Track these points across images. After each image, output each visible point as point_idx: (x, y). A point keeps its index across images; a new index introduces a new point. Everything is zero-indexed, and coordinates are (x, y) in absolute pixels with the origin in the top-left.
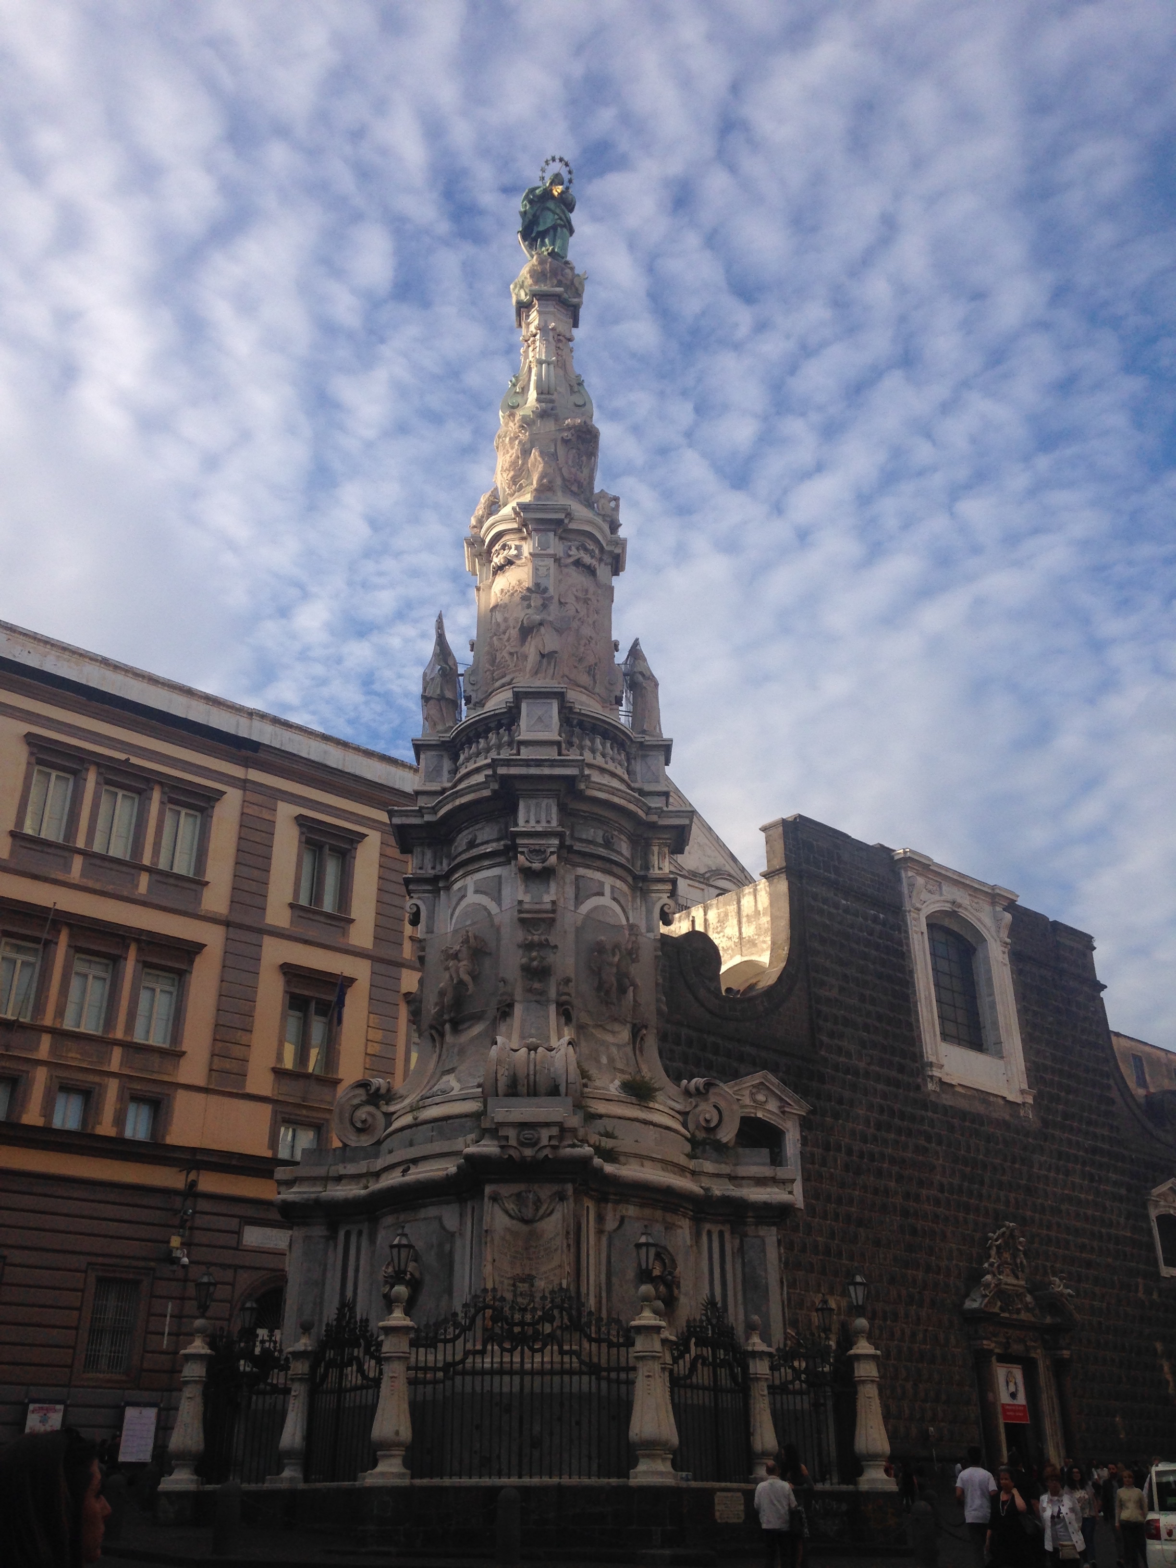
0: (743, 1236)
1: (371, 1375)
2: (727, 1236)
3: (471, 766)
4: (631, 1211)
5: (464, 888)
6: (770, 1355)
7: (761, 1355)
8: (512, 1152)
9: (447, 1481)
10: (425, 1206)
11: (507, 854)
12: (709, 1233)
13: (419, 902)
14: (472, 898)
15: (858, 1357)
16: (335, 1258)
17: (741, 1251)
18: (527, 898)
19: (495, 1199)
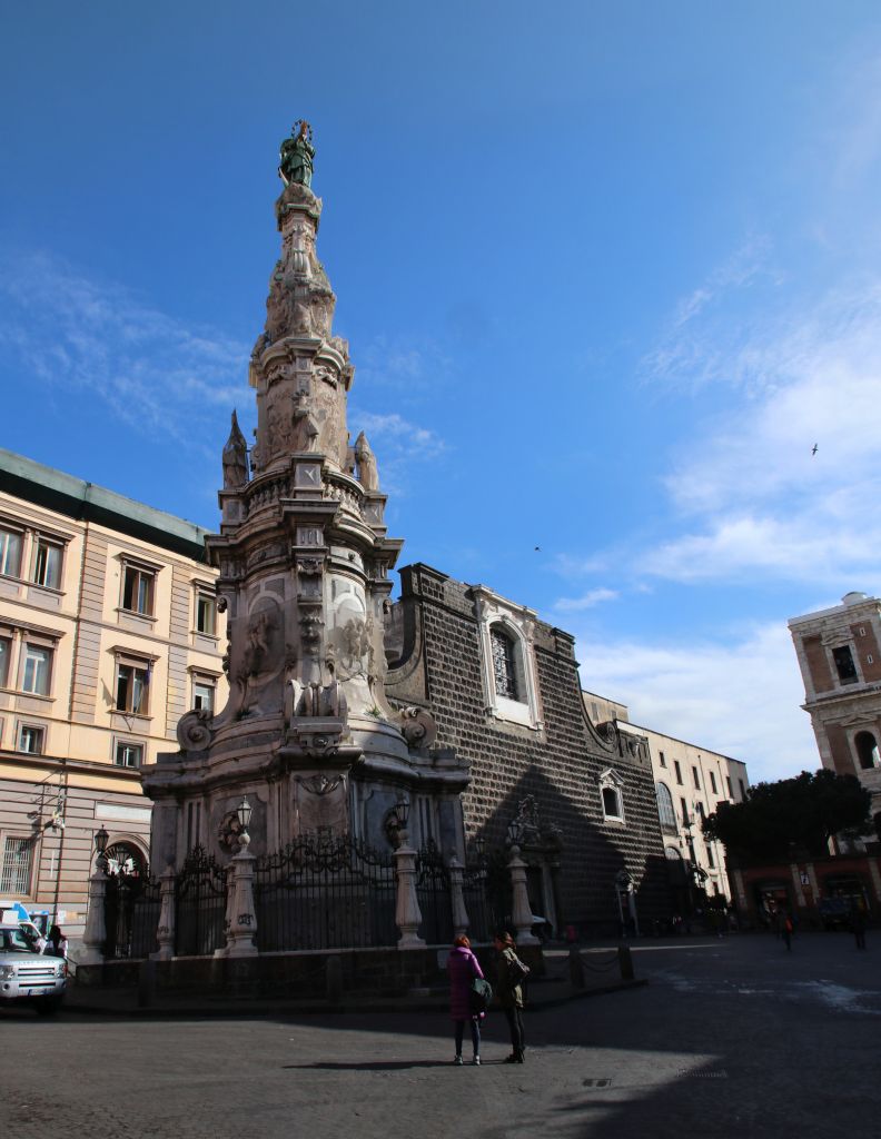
0: (440, 801)
1: (220, 890)
2: (431, 801)
3: (260, 508)
4: (378, 787)
5: (258, 587)
6: (463, 869)
7: (458, 869)
8: (311, 751)
9: (282, 953)
10: (244, 786)
11: (290, 563)
12: (420, 800)
13: (226, 597)
14: (264, 593)
15: (515, 868)
16: (182, 820)
17: (439, 809)
18: (304, 593)
19: (298, 780)
